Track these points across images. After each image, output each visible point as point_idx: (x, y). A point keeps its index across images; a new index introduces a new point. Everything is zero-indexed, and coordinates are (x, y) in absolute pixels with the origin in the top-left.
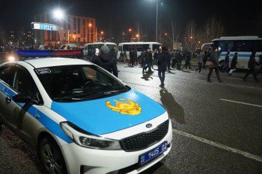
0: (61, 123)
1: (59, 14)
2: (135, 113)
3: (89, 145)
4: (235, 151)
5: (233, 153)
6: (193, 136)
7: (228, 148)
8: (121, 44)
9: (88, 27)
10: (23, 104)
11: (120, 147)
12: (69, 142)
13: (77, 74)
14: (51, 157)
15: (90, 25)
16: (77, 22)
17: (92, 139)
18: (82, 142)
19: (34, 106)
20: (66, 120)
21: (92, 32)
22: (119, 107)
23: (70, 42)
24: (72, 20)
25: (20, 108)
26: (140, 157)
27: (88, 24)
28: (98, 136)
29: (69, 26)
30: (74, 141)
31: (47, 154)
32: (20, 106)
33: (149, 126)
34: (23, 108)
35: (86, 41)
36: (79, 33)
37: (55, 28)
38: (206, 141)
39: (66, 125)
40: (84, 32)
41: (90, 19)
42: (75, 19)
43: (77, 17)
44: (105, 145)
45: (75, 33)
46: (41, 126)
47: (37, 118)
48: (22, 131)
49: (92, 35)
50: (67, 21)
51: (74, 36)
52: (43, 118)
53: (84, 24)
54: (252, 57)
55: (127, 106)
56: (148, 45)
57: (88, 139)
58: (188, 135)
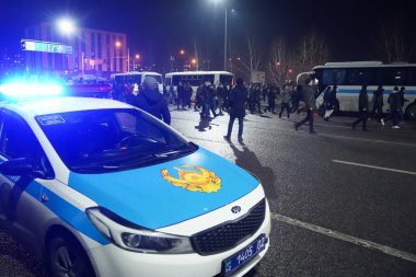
0: (87, 209)
1: (66, 26)
2: (211, 188)
3: (138, 247)
4: (368, 245)
5: (366, 248)
6: (298, 222)
7: (357, 241)
8: (170, 75)
9: (115, 48)
10: (17, 178)
11: (190, 249)
12: (104, 243)
13: (106, 124)
14: (69, 268)
15: (118, 44)
16: (96, 39)
17: (143, 236)
18: (125, 241)
19: (38, 180)
20: (96, 205)
21: (121, 55)
22: (184, 179)
23: (86, 72)
24: (88, 36)
25: (12, 184)
26: (224, 263)
27: (114, 44)
28: (153, 231)
29: (83, 45)
30: (112, 240)
31: (62, 264)
32: (11, 181)
33: (236, 209)
34: (17, 184)
35: (112, 69)
36: (100, 57)
37: (60, 49)
38: (320, 230)
39: (97, 214)
40: (108, 55)
41: (118, 35)
42: (93, 35)
43: (96, 32)
44: (165, 246)
45: (93, 57)
46: (50, 215)
47: (43, 201)
48: (15, 224)
49: (121, 60)
50: (80, 37)
51: (92, 63)
52: (54, 201)
53: (108, 43)
54: (363, 93)
55: (197, 178)
56: (213, 76)
57: (137, 236)
58: (290, 220)
